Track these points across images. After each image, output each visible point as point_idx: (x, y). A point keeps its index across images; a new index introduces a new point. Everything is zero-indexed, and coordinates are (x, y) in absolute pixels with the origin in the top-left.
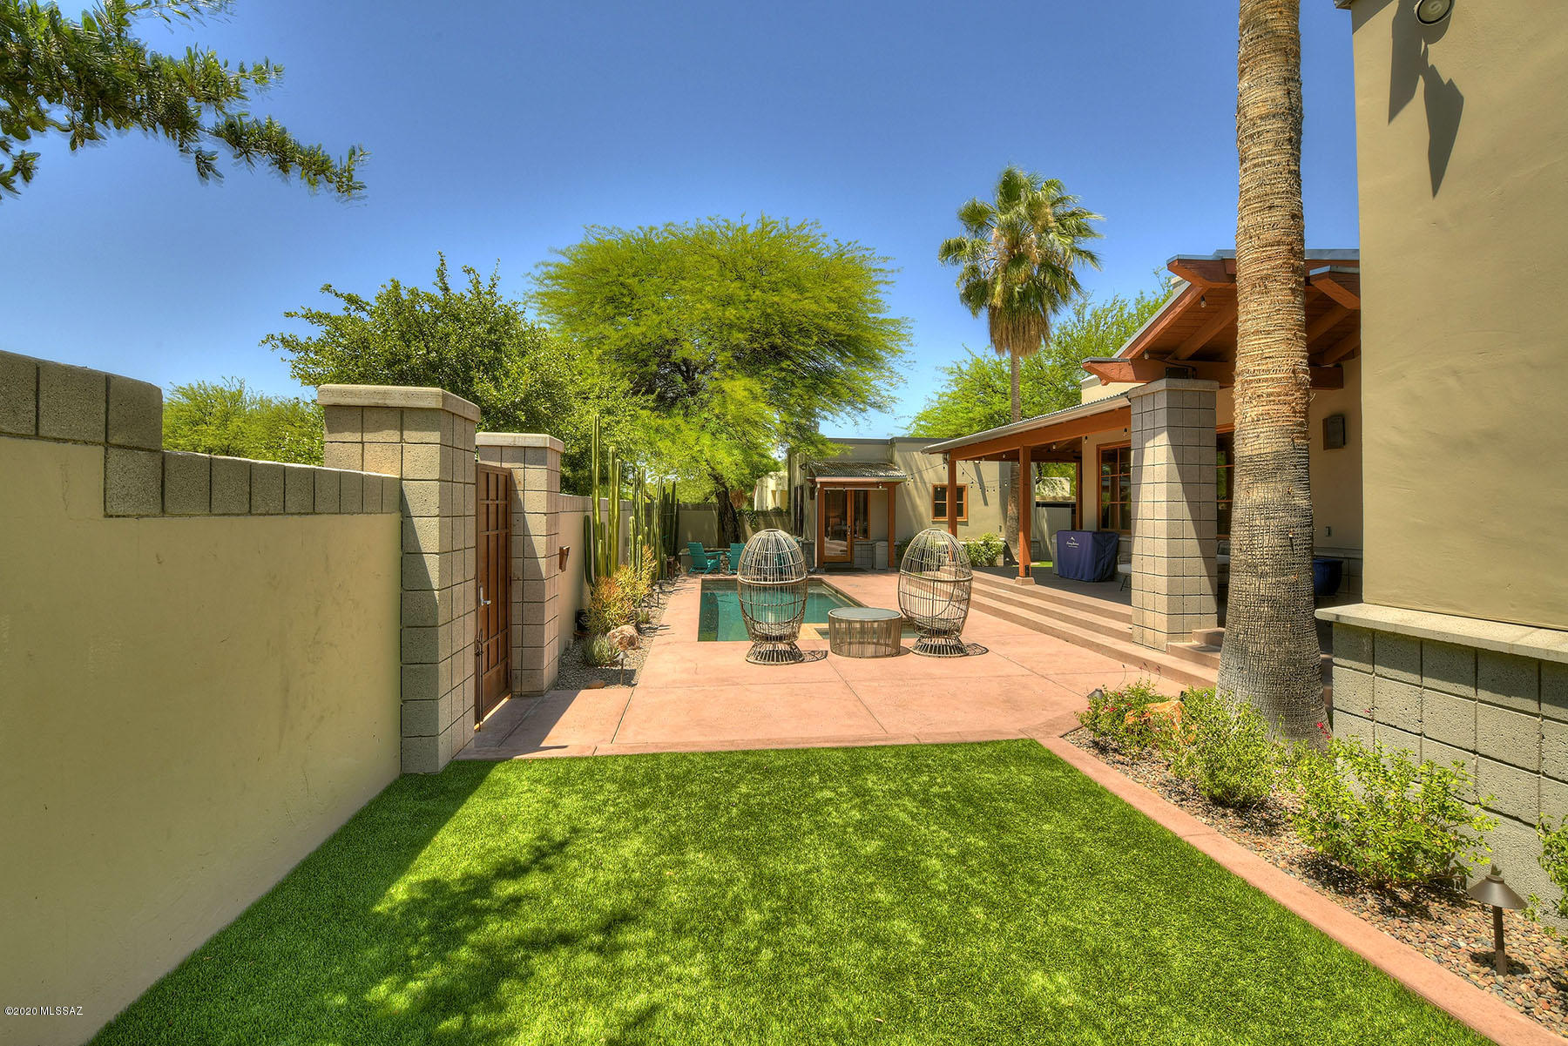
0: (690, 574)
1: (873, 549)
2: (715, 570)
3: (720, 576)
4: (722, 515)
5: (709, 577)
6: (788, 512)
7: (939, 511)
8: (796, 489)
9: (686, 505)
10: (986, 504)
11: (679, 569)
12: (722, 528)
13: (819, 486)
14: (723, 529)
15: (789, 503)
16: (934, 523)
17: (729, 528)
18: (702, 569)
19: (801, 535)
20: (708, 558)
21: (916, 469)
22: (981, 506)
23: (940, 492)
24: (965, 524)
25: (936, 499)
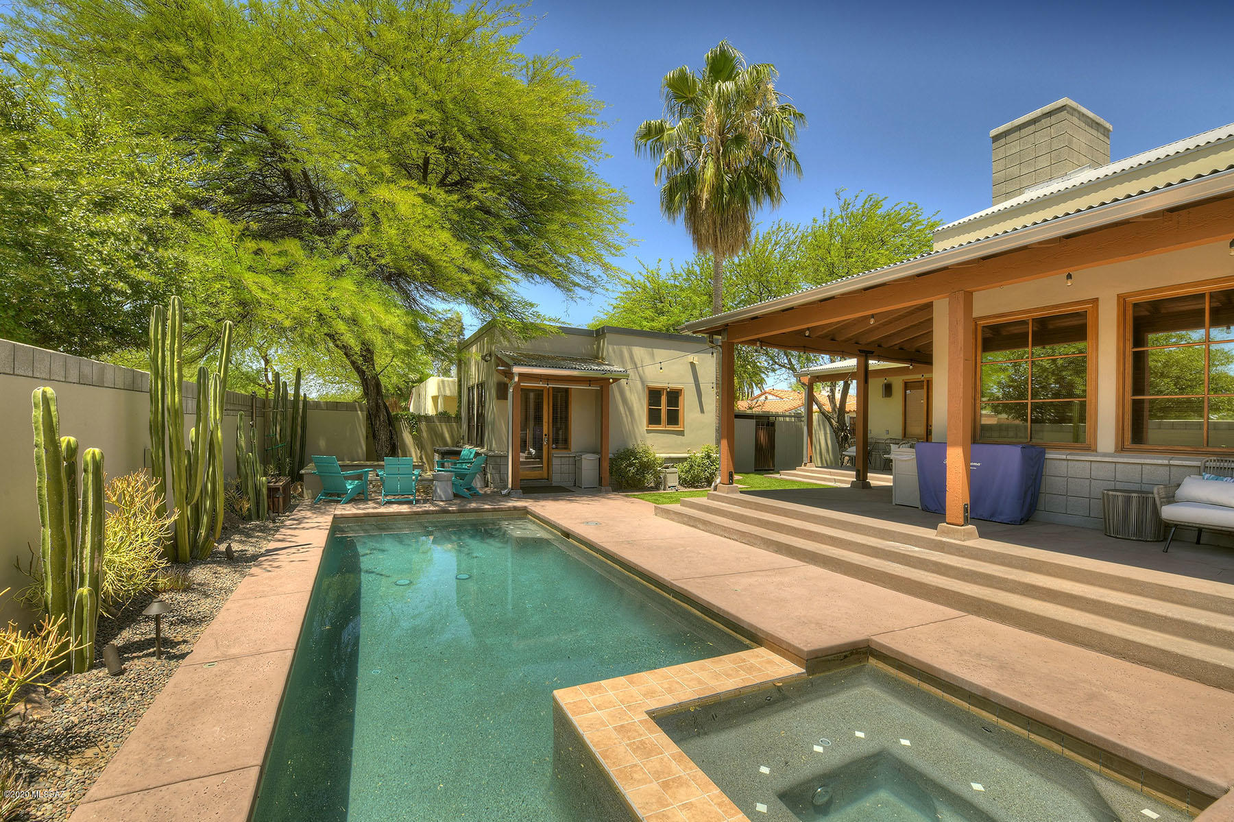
0: (315, 507)
1: (576, 462)
2: (360, 497)
3: (369, 508)
4: (371, 417)
5: (350, 510)
6: (458, 418)
7: (654, 418)
8: (470, 389)
9: (317, 405)
10: (702, 411)
11: (301, 495)
12: (372, 434)
13: (516, 379)
14: (374, 436)
15: (460, 407)
16: (649, 431)
17: (383, 436)
18: (339, 496)
19: (481, 445)
20: (347, 478)
21: (629, 366)
22: (697, 413)
23: (654, 395)
24: (681, 433)
25: (650, 404)
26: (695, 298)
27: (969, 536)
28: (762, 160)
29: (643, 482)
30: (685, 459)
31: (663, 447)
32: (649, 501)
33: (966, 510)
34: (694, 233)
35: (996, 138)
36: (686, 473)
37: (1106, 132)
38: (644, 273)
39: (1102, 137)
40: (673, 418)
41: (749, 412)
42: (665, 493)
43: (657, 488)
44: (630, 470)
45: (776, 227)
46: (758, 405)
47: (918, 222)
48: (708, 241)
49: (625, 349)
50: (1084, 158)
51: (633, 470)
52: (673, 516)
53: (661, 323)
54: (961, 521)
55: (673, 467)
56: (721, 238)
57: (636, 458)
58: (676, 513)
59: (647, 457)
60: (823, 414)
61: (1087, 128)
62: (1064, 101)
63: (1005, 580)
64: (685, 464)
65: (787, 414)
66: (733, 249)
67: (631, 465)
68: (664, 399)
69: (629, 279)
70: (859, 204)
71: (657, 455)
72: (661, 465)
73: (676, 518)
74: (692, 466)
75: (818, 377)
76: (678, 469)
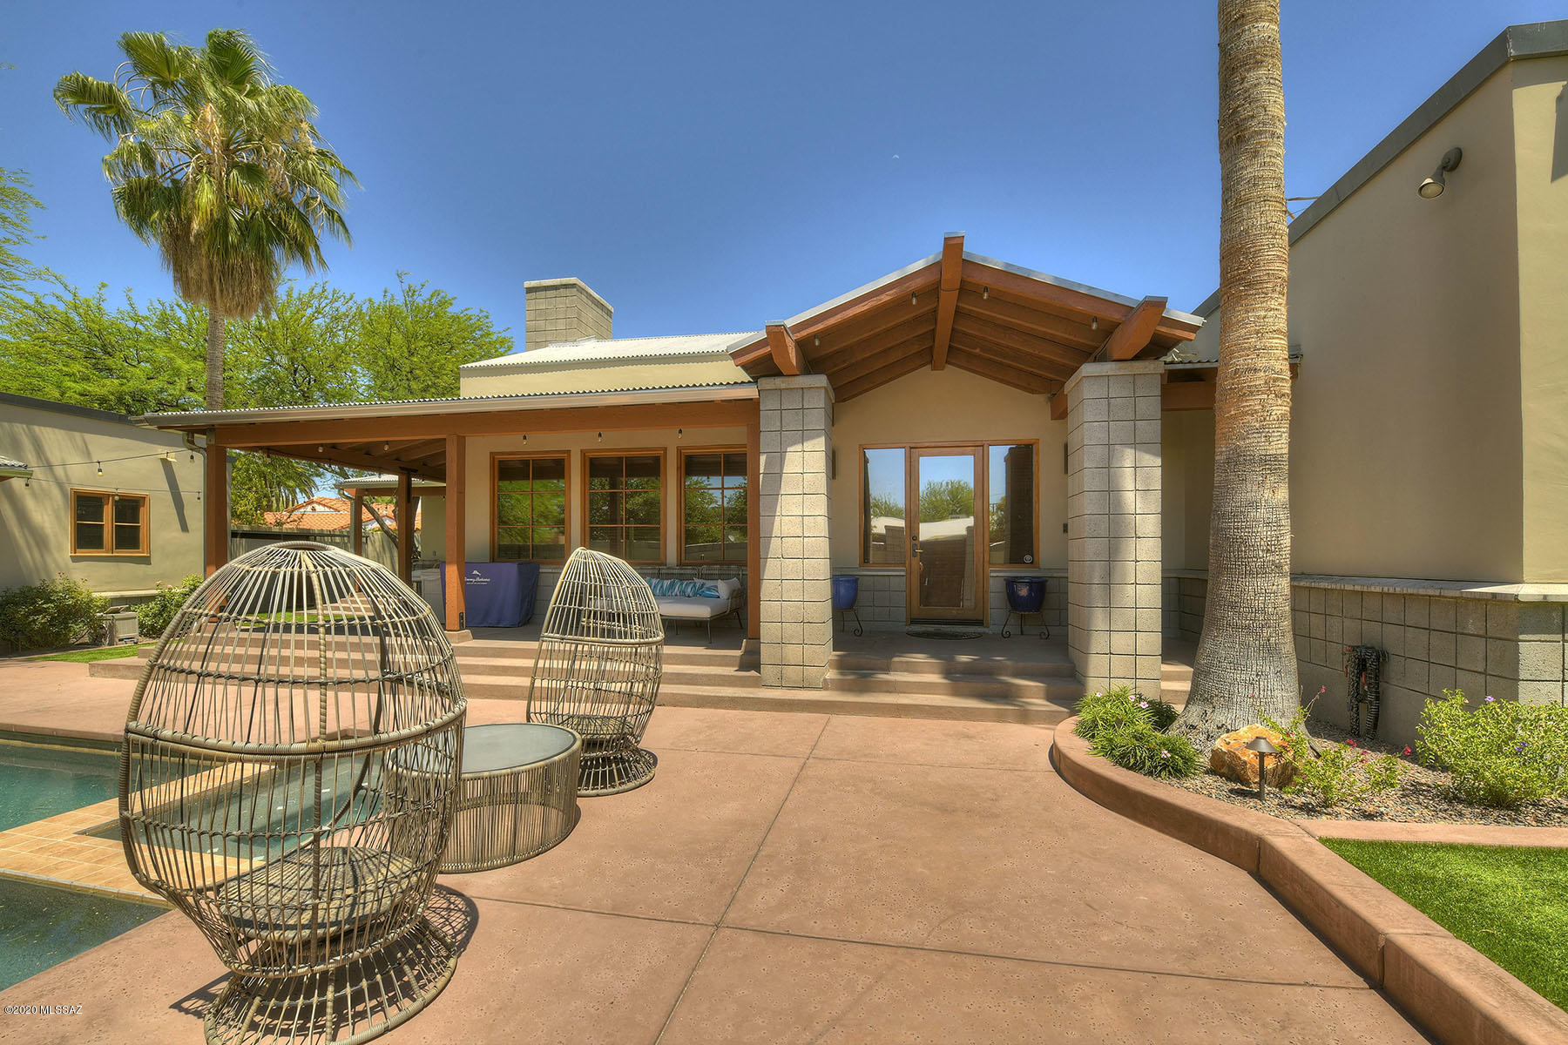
7: (87, 539)
10: (185, 530)
16: (76, 560)
21: (32, 459)
22: (174, 532)
23: (87, 506)
24: (146, 561)
25: (79, 517)
26: (179, 362)
27: (463, 639)
28: (290, 207)
29: (66, 635)
30: (152, 598)
31: (108, 583)
32: (78, 661)
33: (461, 617)
34: (176, 270)
35: (530, 290)
36: (155, 617)
37: (609, 313)
38: (68, 298)
39: (605, 316)
40: (129, 538)
41: (276, 529)
42: (111, 649)
43: (96, 641)
44: (34, 621)
45: (318, 291)
46: (291, 519)
47: (488, 334)
48: (200, 288)
49: (20, 429)
50: (590, 330)
51: (41, 620)
52: (124, 672)
53: (106, 387)
54: (457, 627)
55: (128, 609)
56: (222, 291)
57: (49, 601)
58: (128, 667)
59: (72, 598)
60: (386, 532)
61: (593, 306)
62: (573, 280)
63: (477, 666)
64: (152, 605)
65: (337, 533)
66: (242, 309)
67: (38, 612)
68: (108, 511)
69: (30, 301)
70: (426, 294)
71: (95, 595)
72: (103, 608)
73: (130, 674)
74: (165, 607)
75: (367, 490)
76: (138, 613)
